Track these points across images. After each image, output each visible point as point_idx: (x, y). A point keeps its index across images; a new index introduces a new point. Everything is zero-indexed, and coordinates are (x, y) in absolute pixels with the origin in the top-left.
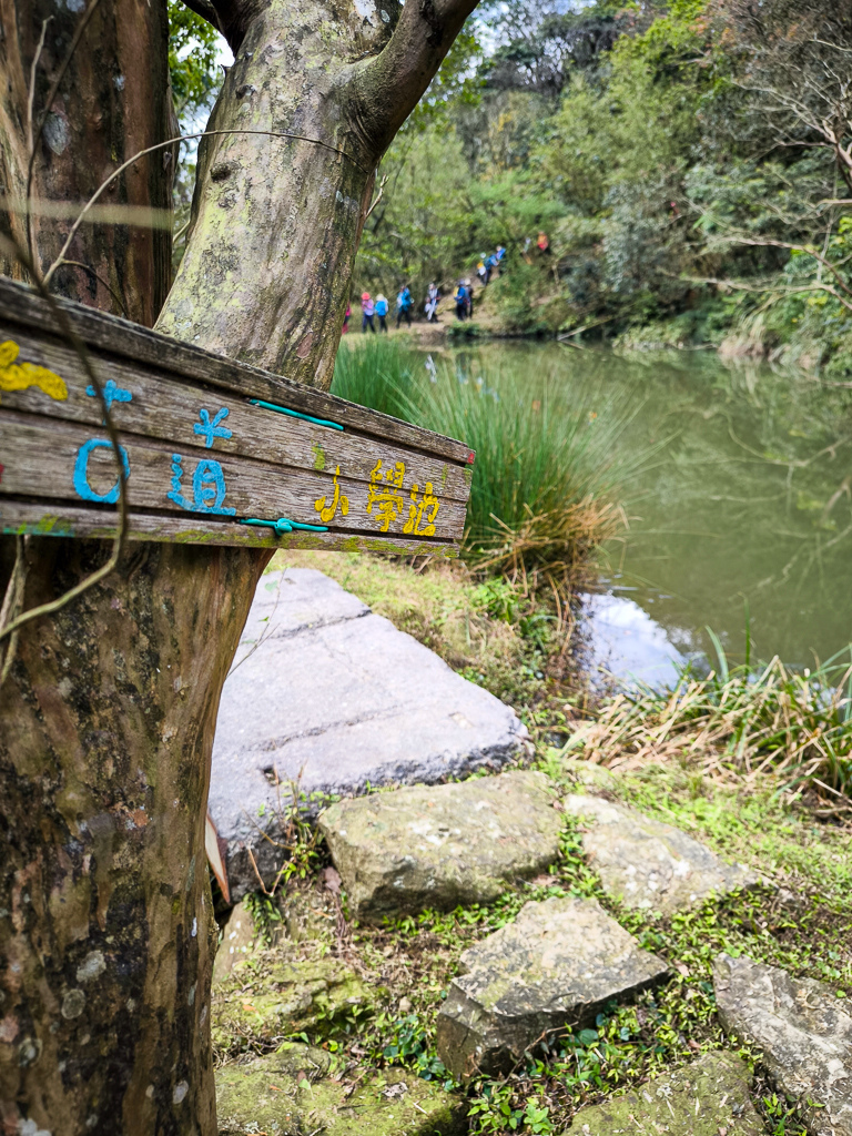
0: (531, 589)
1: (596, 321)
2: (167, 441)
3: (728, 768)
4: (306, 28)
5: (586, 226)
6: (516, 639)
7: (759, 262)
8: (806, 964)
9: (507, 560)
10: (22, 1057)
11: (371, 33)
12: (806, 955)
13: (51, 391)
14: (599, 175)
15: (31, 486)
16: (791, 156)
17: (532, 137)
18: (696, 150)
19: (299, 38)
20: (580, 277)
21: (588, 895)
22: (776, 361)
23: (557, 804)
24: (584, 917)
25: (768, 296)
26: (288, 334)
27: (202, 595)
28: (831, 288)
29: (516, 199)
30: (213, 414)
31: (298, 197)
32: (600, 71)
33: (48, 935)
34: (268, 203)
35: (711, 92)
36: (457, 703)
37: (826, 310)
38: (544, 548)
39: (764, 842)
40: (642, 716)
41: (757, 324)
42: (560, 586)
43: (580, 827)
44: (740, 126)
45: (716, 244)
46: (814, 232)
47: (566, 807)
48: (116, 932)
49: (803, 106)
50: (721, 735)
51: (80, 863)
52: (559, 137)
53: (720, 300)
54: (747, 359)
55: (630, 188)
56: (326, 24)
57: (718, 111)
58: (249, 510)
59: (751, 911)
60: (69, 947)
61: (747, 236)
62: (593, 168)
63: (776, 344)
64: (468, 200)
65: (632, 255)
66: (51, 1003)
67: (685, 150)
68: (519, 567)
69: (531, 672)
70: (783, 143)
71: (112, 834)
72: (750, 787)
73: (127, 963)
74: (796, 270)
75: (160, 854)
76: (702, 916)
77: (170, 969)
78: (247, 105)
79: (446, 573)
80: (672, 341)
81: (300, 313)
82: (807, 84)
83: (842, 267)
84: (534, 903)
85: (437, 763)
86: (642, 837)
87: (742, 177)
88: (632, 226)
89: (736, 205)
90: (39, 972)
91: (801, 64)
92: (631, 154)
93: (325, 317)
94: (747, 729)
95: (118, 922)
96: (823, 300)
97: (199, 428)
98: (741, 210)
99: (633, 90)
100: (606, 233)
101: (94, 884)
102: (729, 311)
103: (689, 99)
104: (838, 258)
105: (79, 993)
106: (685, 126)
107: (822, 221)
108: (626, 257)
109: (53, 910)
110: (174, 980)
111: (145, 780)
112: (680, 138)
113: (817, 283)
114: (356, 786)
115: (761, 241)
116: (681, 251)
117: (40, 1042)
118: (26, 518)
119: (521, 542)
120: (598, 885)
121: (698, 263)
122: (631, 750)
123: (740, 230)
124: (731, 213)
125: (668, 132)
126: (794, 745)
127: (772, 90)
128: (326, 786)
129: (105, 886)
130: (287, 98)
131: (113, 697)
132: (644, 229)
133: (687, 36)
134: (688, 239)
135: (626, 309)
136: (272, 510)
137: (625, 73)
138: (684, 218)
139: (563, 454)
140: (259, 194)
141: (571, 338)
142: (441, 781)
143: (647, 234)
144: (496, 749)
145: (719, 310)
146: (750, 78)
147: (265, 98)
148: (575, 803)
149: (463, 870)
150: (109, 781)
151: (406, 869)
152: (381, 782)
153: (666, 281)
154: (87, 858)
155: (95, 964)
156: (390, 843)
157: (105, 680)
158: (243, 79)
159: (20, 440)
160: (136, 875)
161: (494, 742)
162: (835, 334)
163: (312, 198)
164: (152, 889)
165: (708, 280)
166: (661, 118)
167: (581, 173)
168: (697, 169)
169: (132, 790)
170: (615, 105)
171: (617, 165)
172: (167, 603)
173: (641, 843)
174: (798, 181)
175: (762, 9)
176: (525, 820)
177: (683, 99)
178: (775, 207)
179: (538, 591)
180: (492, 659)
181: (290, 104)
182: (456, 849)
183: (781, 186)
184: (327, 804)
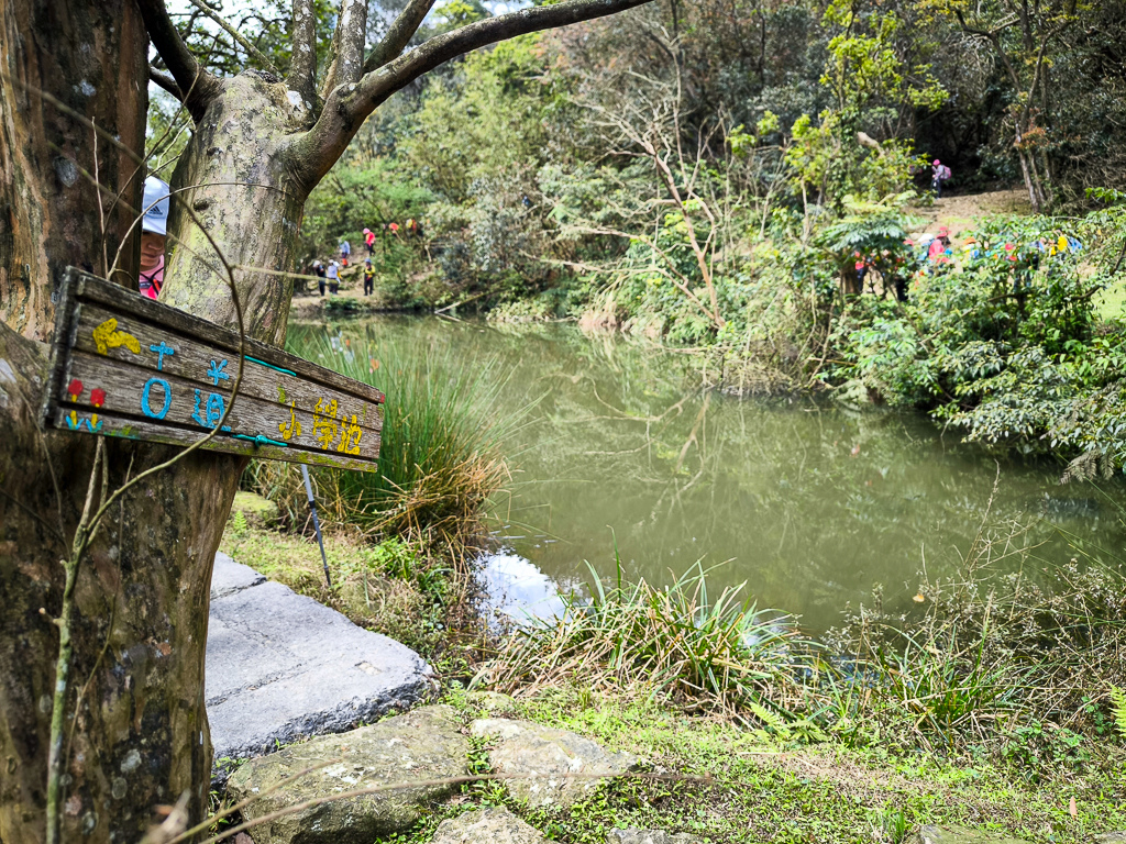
0: (427, 545)
1: (469, 297)
2: (191, 380)
3: (612, 682)
4: (254, 111)
5: (454, 212)
6: (415, 594)
7: (604, 247)
8: (680, 823)
9: (401, 519)
10: (85, 827)
11: (301, 115)
12: (680, 816)
13: (132, 348)
14: (461, 167)
15: (119, 406)
16: (622, 163)
17: (397, 130)
18: (544, 152)
19: (250, 118)
20: (452, 257)
21: (497, 804)
22: (627, 332)
23: (463, 730)
24: (494, 824)
25: (616, 277)
26: (256, 312)
27: (206, 488)
28: (663, 271)
29: (385, 185)
30: (218, 363)
31: (258, 223)
32: (455, 78)
33: (101, 736)
34: (238, 227)
35: (553, 105)
36: (362, 653)
37: (663, 289)
38: (436, 505)
39: (642, 734)
40: (536, 646)
41: (609, 301)
42: (454, 540)
43: (486, 746)
44: (579, 135)
45: (569, 232)
46: (646, 225)
47: (472, 730)
48: (148, 736)
49: (627, 123)
50: (603, 653)
51: (122, 682)
52: (422, 132)
53: (576, 280)
54: (603, 331)
55: (490, 181)
56: (267, 108)
57: (560, 121)
58: (239, 428)
59: (634, 788)
60: (116, 746)
61: (593, 226)
62: (455, 161)
63: (625, 318)
64: (338, 183)
65: (497, 239)
66: (104, 786)
67: (535, 151)
68: (414, 524)
69: (431, 625)
70: (614, 152)
71: (145, 660)
72: (631, 695)
73: (157, 758)
74: (635, 255)
75: (179, 677)
76: (595, 802)
77: (186, 766)
78: (216, 160)
79: (341, 539)
80: (539, 315)
81: (263, 298)
82: (627, 107)
83: (670, 254)
84: (449, 820)
85: (347, 711)
86: (540, 744)
87: (585, 176)
88: (495, 214)
89: (583, 200)
90: (97, 761)
91: (622, 90)
92: (489, 151)
93: (279, 301)
94: (624, 643)
95: (149, 728)
96: (659, 281)
97: (210, 372)
98: (587, 205)
99: (486, 97)
100: (472, 219)
101: (133, 698)
102: (584, 289)
103: (534, 109)
104: (666, 246)
105: (123, 781)
106: (534, 131)
107: (651, 217)
108: (492, 241)
109: (104, 717)
110: (189, 774)
111: (168, 621)
112: (531, 141)
113: (653, 267)
114: (264, 746)
115: (605, 231)
116: (539, 237)
117: (97, 815)
118: (117, 426)
119: (414, 501)
120: (506, 793)
121: (555, 248)
122: (528, 679)
123: (587, 221)
124: (578, 206)
125: (520, 135)
126: (662, 652)
127: (601, 109)
128: (232, 751)
129: (140, 700)
130: (246, 156)
131: (147, 559)
132: (505, 216)
133: (528, 57)
134: (545, 227)
135: (496, 286)
136: (252, 429)
137: (478, 82)
138: (540, 208)
139: (448, 418)
140: (231, 220)
141: (448, 312)
142: (351, 728)
143: (508, 221)
144: (403, 689)
145: (577, 288)
146: (582, 97)
147: (230, 156)
148: (480, 727)
149: (379, 802)
150: (143, 621)
151: (323, 812)
152: (290, 739)
153: (530, 263)
154: (128, 678)
155: (133, 760)
156: (305, 790)
157: (141, 548)
158: (210, 142)
159: (115, 377)
160: (162, 692)
161: (401, 683)
162: (671, 308)
163: (267, 223)
164: (173, 704)
165: (564, 262)
166: (512, 123)
167: (445, 165)
168: (547, 168)
169: (159, 628)
170: (471, 109)
171: (477, 160)
172: (183, 492)
173: (540, 749)
174: (629, 183)
175: (586, 42)
176: (436, 748)
177: (529, 108)
178: (613, 203)
179: (433, 546)
180: (392, 616)
181: (248, 162)
182: (372, 785)
183: (617, 186)
184: (234, 767)
